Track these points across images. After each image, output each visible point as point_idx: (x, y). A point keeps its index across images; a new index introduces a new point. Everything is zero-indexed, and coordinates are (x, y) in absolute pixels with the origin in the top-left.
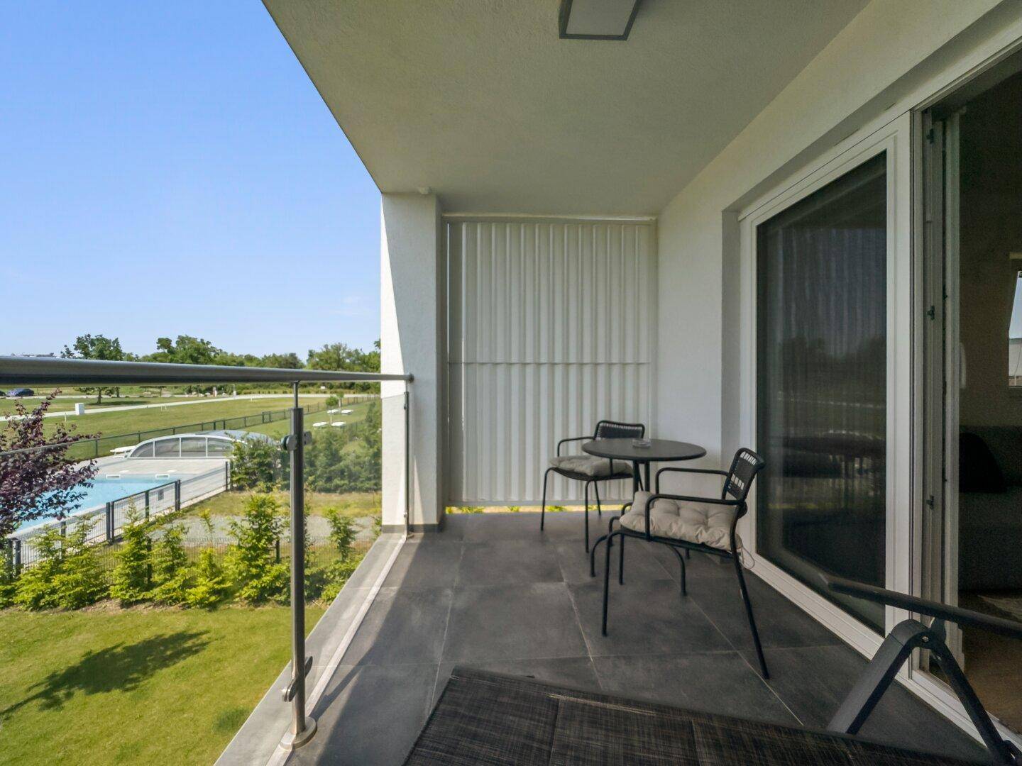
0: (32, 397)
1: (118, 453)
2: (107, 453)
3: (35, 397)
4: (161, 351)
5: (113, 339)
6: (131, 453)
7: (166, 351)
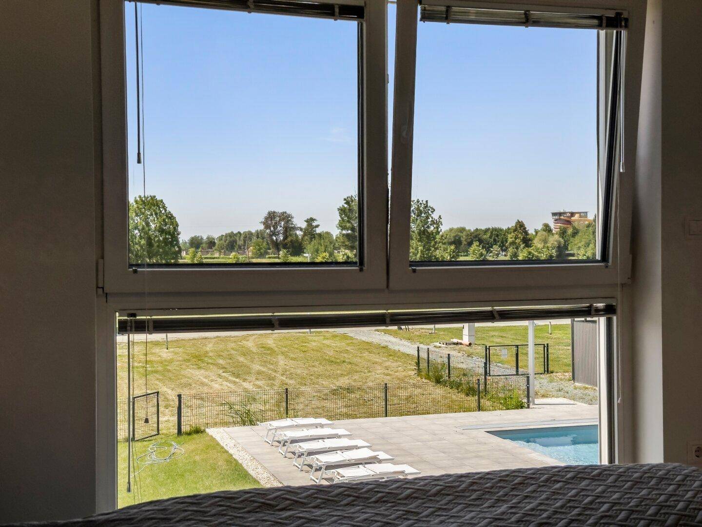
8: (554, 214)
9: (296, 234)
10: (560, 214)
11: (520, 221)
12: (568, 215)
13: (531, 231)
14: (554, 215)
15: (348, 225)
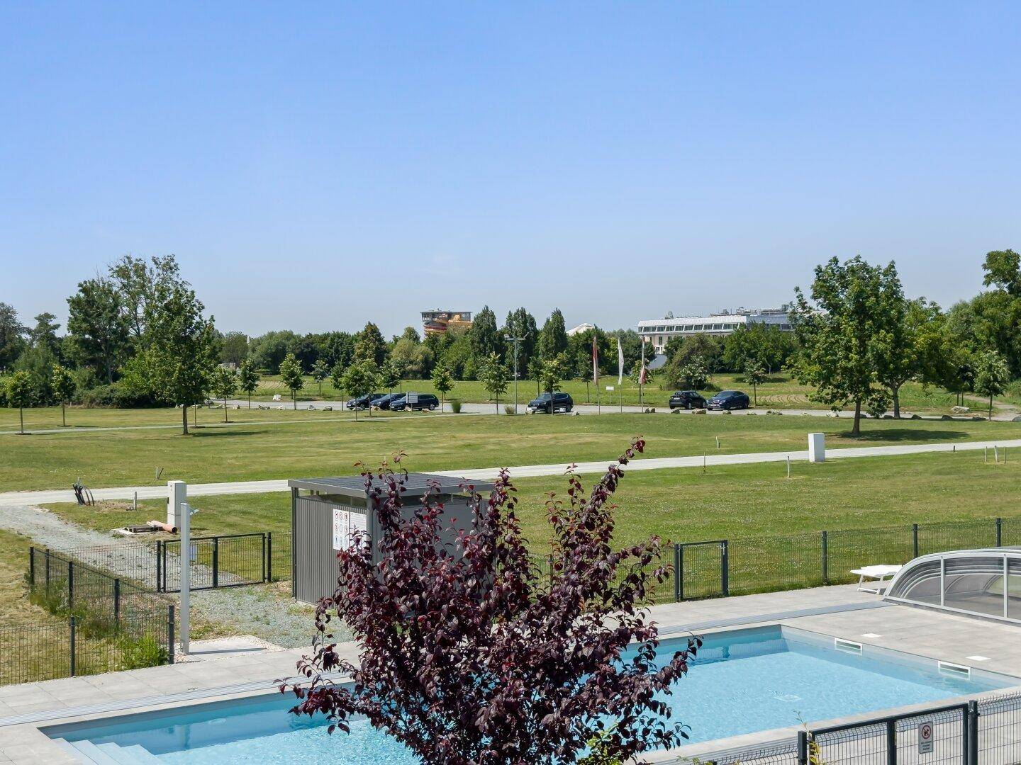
0: (744, 412)
1: (869, 579)
2: (844, 574)
3: (750, 412)
4: (993, 287)
5: (885, 266)
6: (892, 583)
7: (1005, 287)
8: (425, 315)
9: (20, 337)
10: (434, 315)
11: (372, 324)
12: (445, 316)
13: (388, 338)
14: (425, 317)
15: (84, 325)
